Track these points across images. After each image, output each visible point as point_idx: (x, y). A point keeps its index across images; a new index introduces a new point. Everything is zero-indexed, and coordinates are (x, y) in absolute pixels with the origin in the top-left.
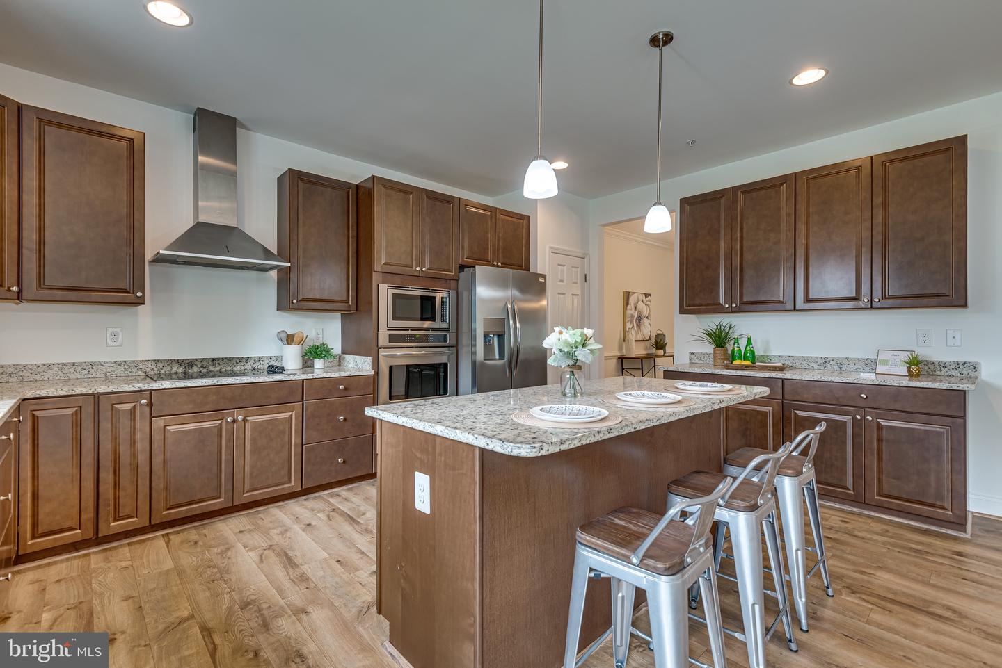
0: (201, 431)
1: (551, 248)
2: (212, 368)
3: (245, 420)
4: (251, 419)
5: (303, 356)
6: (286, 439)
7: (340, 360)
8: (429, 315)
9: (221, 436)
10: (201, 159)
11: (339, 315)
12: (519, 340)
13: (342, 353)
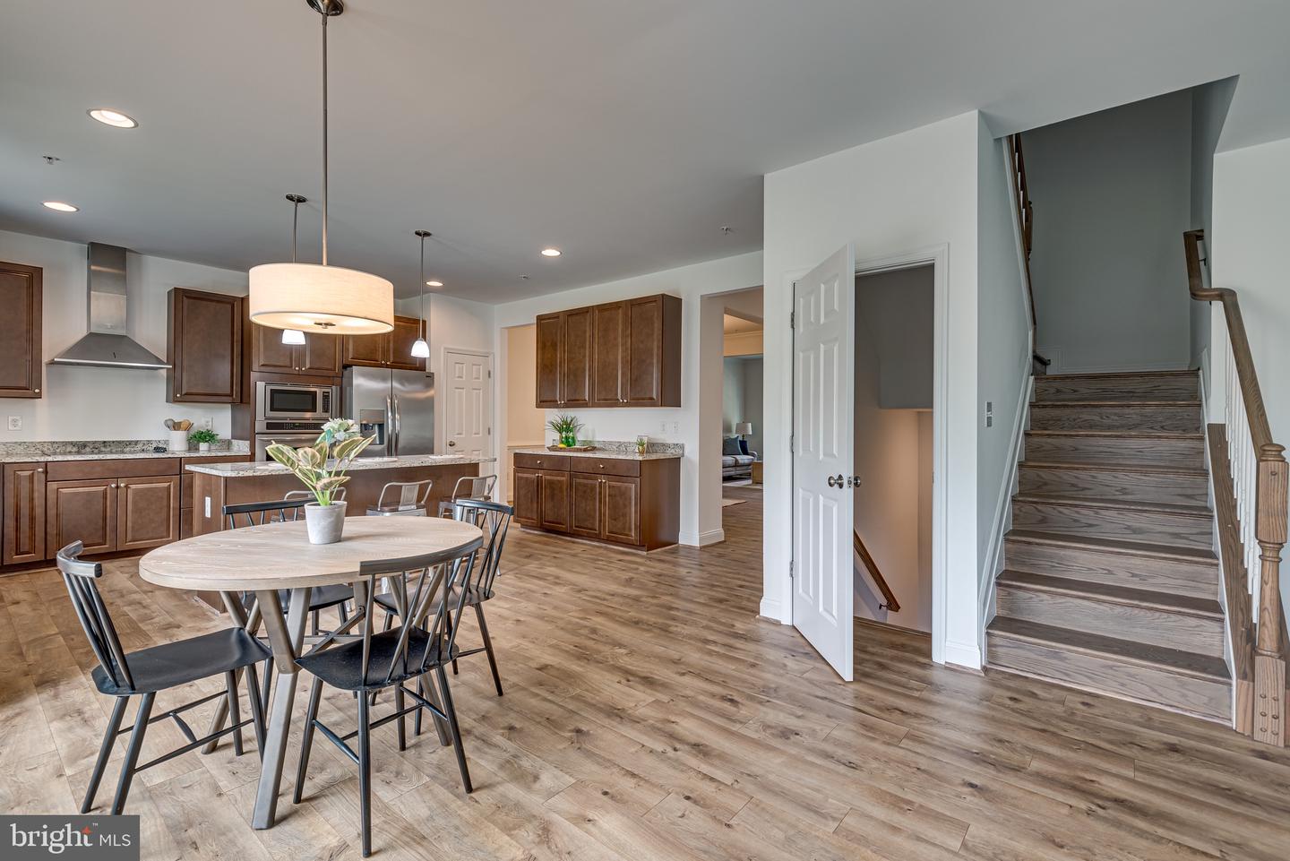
0: (89, 493)
1: (445, 348)
2: (103, 449)
3: (127, 487)
4: (133, 487)
5: (188, 440)
6: (165, 503)
7: (228, 444)
8: (310, 407)
9: (106, 498)
10: (93, 268)
11: (230, 405)
12: (398, 428)
13: (232, 438)
